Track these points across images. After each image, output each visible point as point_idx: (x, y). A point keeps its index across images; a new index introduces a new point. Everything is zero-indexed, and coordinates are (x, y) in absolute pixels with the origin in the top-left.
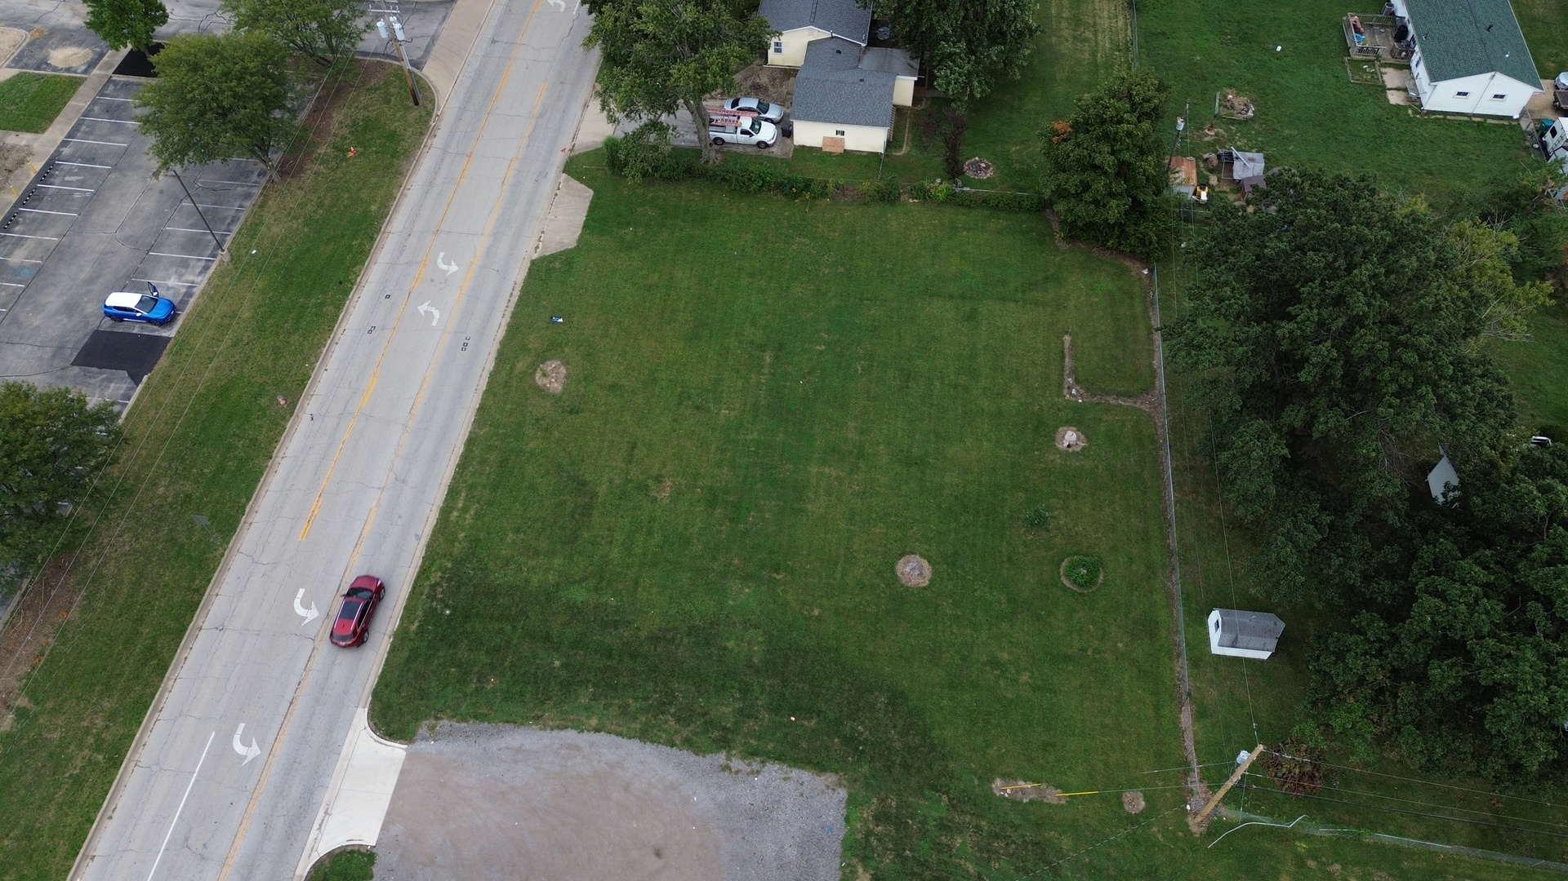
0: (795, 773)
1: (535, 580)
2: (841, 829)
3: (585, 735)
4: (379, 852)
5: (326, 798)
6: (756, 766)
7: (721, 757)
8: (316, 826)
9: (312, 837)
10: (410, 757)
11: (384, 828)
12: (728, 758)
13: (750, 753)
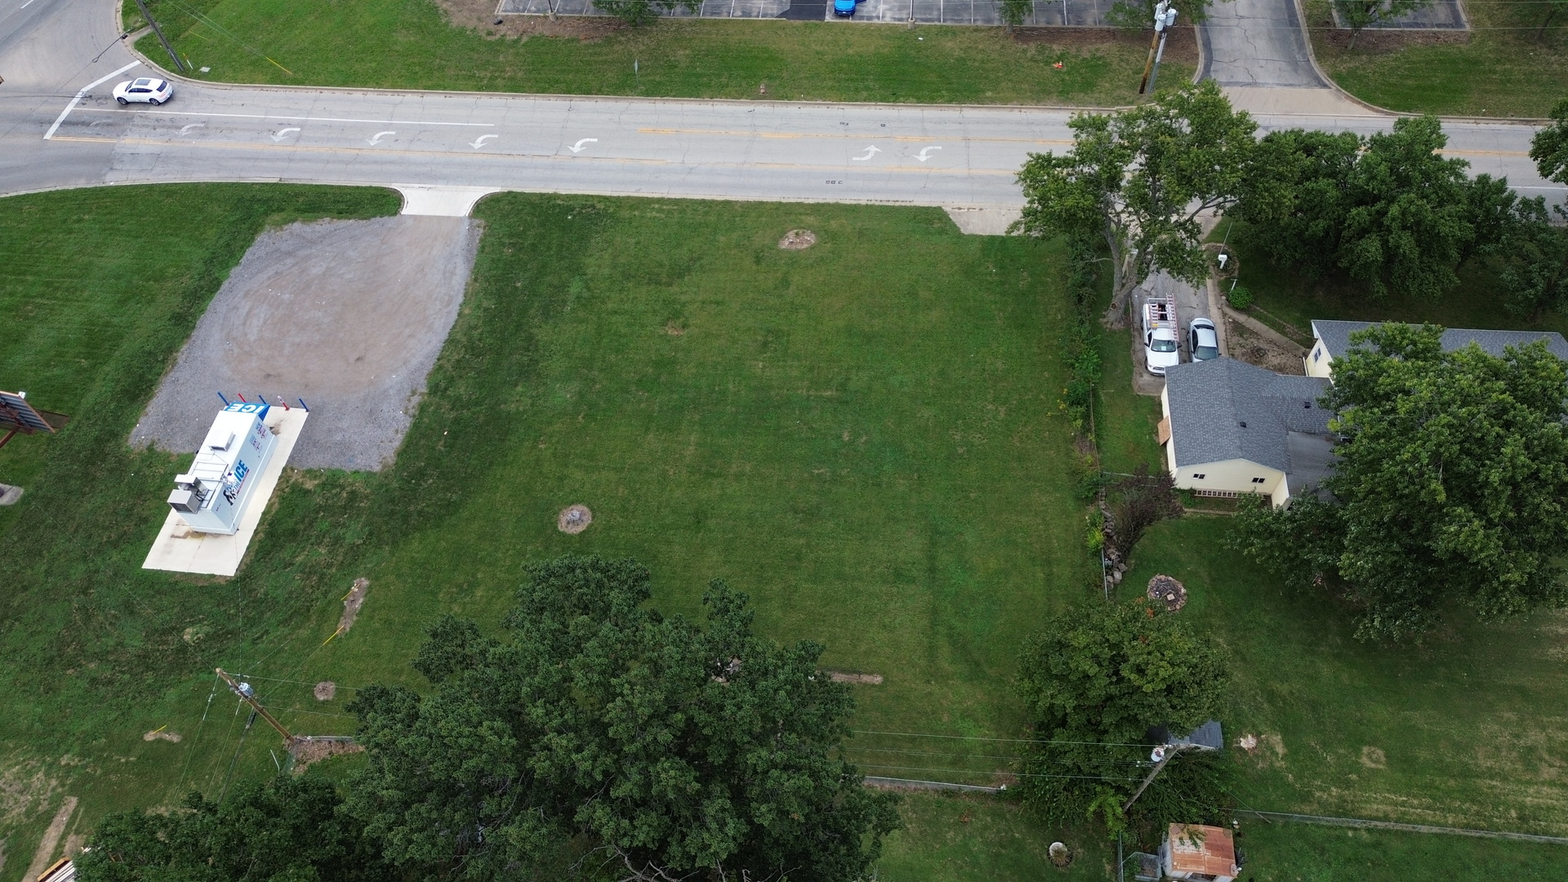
0: (400, 437)
1: (590, 261)
2: (349, 468)
3: (458, 308)
4: (397, 217)
5: (440, 186)
6: (412, 411)
7: (423, 390)
8: (422, 185)
9: (415, 185)
10: (460, 220)
11: (412, 216)
12: (422, 394)
13: (422, 408)
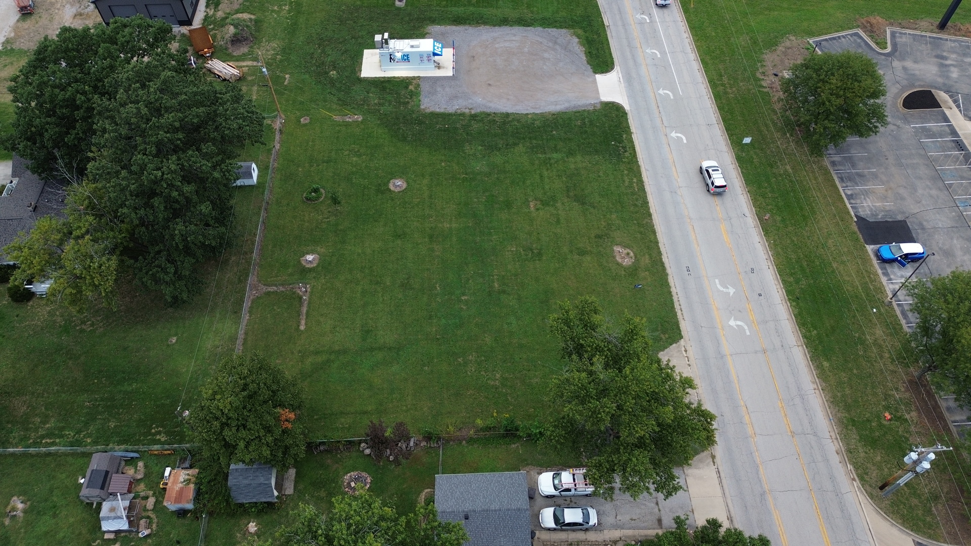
0: (442, 111)
1: (579, 158)
2: (421, 98)
3: (532, 112)
4: (593, 74)
5: (623, 85)
6: (459, 111)
7: (473, 112)
8: (621, 78)
9: (620, 76)
10: (598, 98)
11: (596, 79)
12: (470, 112)
13: (463, 114)
